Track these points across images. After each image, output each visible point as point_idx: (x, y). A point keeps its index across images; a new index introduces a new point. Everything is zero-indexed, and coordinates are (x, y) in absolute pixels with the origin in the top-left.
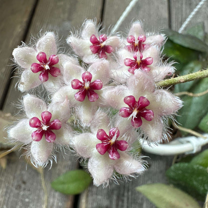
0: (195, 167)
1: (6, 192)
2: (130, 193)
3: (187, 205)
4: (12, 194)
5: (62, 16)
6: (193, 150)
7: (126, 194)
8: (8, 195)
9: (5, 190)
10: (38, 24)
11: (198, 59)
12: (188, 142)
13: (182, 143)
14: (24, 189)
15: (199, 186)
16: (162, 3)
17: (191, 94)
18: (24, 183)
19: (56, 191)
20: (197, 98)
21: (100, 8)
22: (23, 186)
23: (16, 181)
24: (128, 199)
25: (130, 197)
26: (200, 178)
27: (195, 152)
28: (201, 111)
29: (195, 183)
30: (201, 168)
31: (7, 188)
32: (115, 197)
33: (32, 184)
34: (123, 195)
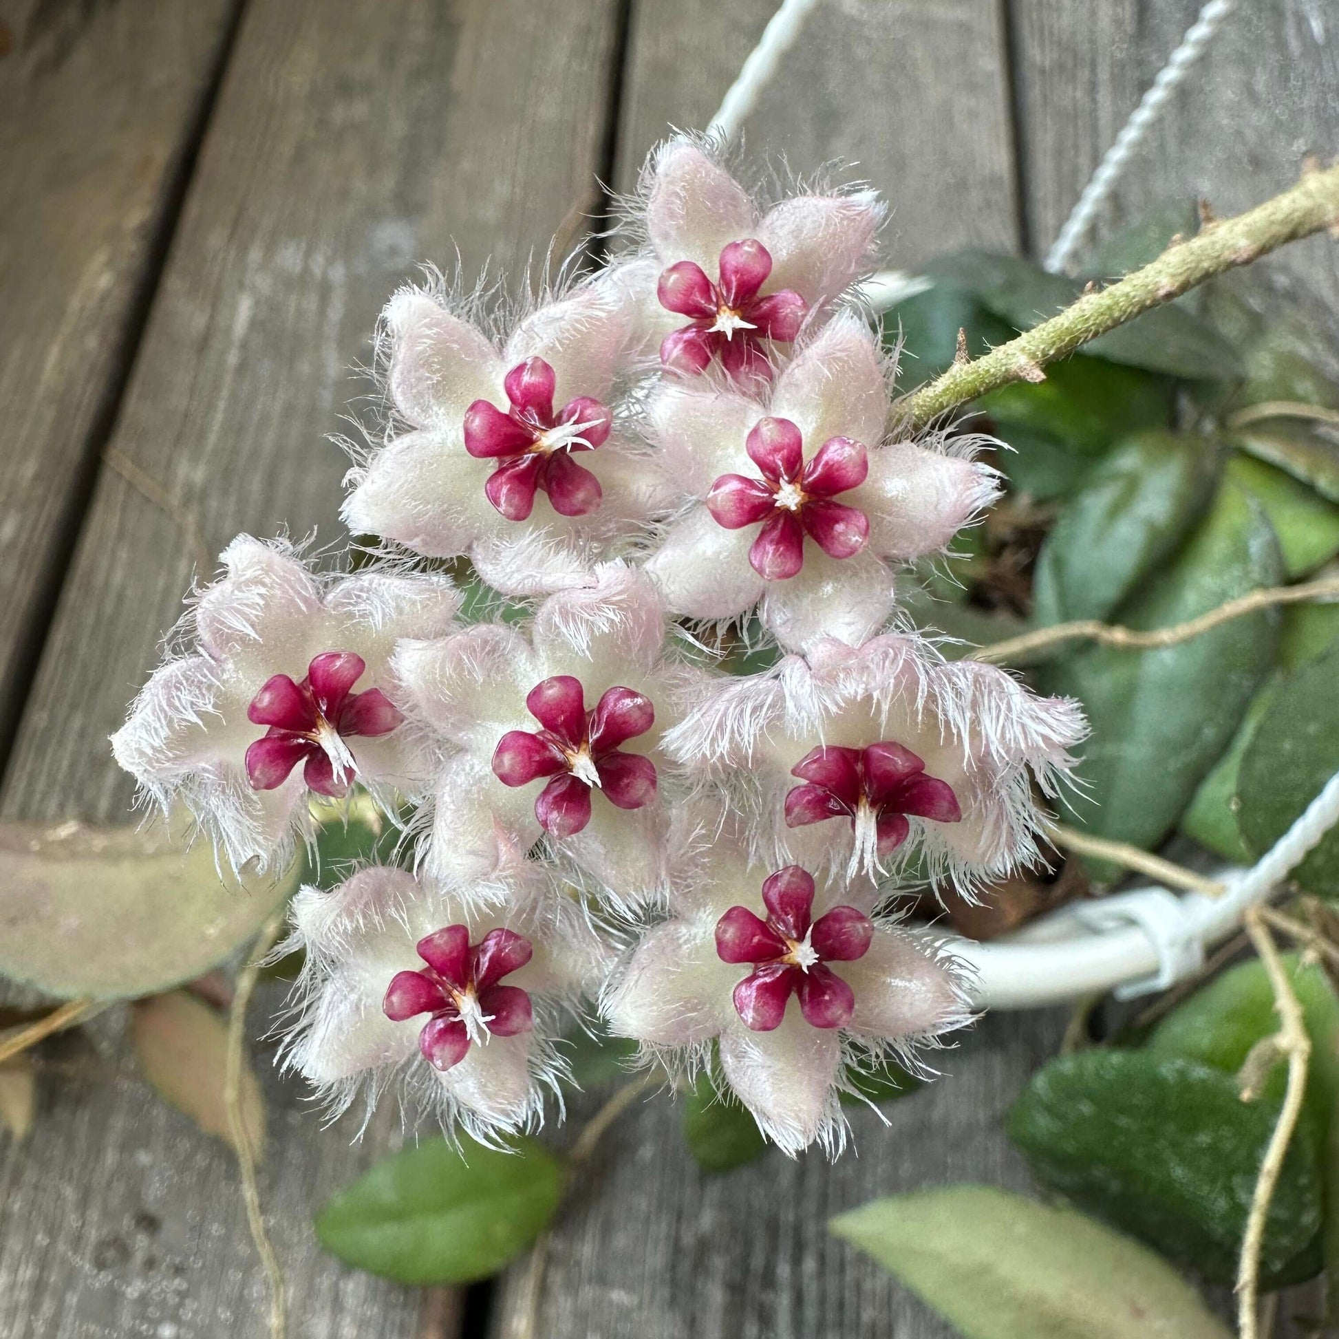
0: (1168, 1069)
1: (38, 1287)
2: (810, 1265)
3: (1138, 1313)
4: (72, 1299)
5: (360, 186)
6: (1155, 973)
7: (784, 1270)
8: (47, 1307)
9: (27, 1273)
10: (216, 239)
11: (1173, 422)
12: (1130, 922)
13: (1093, 930)
14: (150, 1263)
15: (1205, 1189)
16: (971, 86)
17: (1119, 635)
18: (149, 1223)
19: (348, 1267)
20: (1167, 657)
21: (591, 129)
22: (141, 1243)
23: (94, 1214)
24: (798, 1301)
25: (811, 1291)
26: (1204, 1139)
27: (1164, 980)
28: (1198, 731)
29: (1179, 1172)
30: (1200, 1072)
31: (44, 1261)
32: (716, 1295)
33: (198, 1230)
34: (769, 1280)
